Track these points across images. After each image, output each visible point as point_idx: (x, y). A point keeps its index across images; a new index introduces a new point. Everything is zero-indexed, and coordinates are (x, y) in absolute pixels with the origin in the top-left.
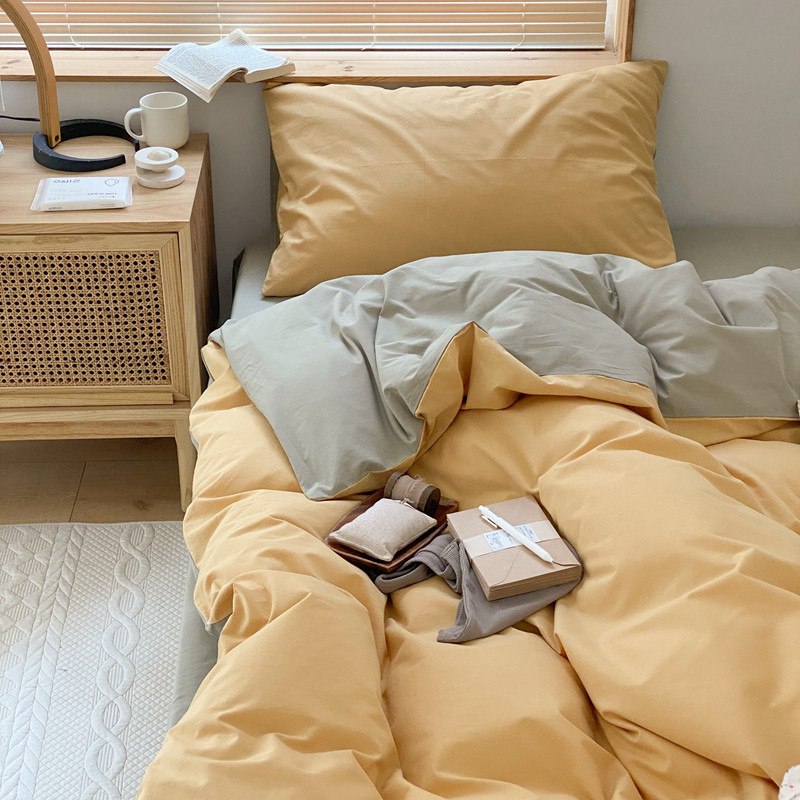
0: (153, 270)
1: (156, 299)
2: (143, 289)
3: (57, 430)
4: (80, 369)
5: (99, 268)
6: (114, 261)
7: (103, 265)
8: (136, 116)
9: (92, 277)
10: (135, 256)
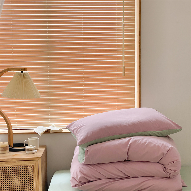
0: (32, 170)
1: (32, 178)
2: (29, 175)
5: (19, 170)
6: (23, 168)
7: (20, 169)
9: (18, 172)
10: (28, 166)
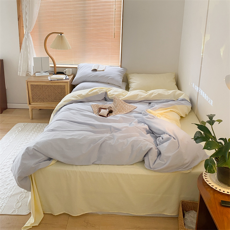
0: (65, 87)
3: (52, 108)
4: (55, 100)
8: (65, 71)
9: (57, 88)
10: (62, 85)
